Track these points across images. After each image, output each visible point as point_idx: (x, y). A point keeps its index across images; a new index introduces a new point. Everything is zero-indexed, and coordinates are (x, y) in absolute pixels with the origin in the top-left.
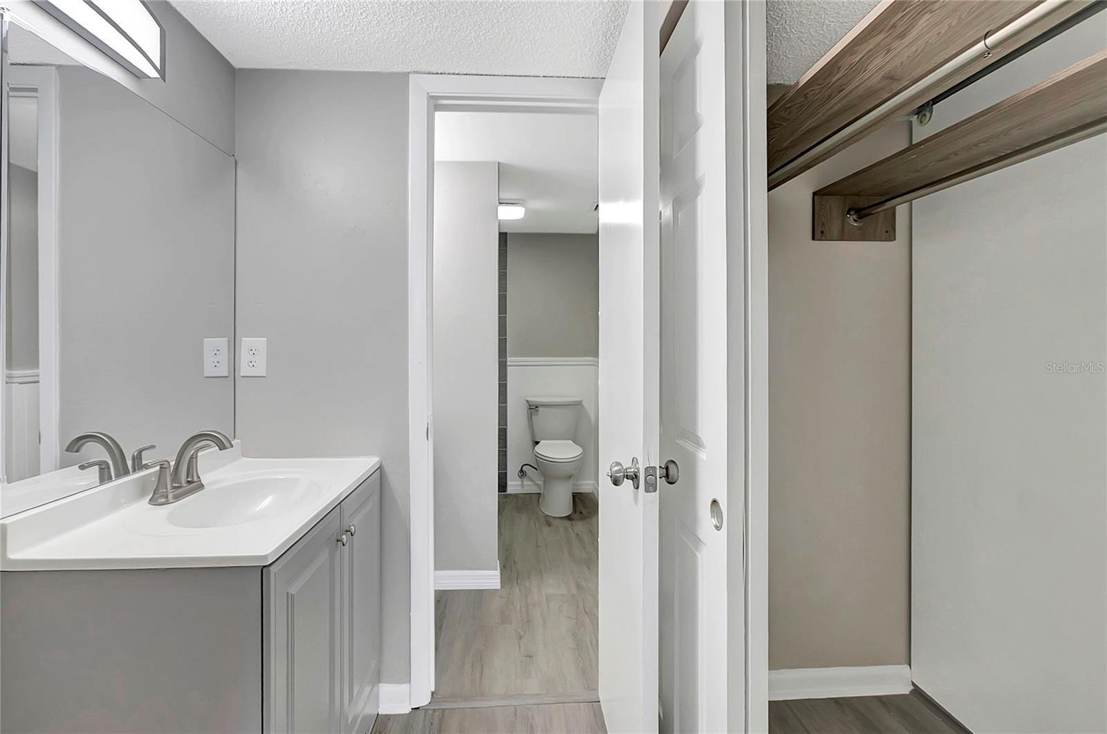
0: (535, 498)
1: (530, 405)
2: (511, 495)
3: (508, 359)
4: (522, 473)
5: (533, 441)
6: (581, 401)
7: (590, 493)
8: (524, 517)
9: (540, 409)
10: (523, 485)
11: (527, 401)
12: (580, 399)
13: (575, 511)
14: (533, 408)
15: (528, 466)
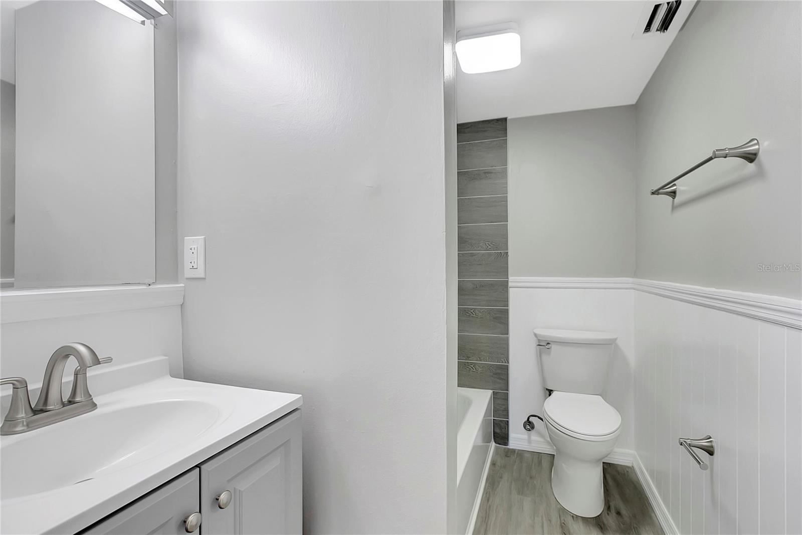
0: (545, 464)
1: (539, 340)
2: (513, 451)
3: (511, 279)
4: (529, 425)
5: (545, 388)
6: (616, 339)
7: (628, 467)
8: (527, 503)
9: (554, 347)
10: (530, 441)
11: (536, 335)
12: (615, 337)
13: (608, 507)
14: (544, 345)
15: (537, 418)
